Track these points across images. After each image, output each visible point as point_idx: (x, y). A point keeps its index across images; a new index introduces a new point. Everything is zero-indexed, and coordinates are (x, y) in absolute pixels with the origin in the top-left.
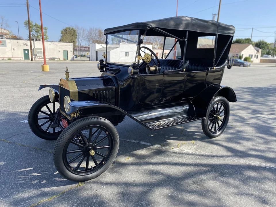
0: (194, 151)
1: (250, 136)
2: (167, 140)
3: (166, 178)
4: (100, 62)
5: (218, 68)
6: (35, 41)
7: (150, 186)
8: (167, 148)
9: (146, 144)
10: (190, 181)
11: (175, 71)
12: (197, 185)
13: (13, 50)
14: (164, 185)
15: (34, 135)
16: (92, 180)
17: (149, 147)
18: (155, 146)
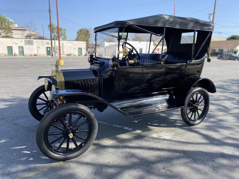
0: (171, 138)
1: (230, 125)
2: (149, 127)
3: (139, 161)
4: (91, 56)
5: (197, 61)
6: (55, 40)
7: (122, 168)
8: (147, 134)
9: (129, 129)
10: (160, 166)
11: (154, 64)
12: (167, 170)
13: (38, 48)
14: (135, 168)
15: (33, 118)
16: (72, 160)
17: (131, 132)
18: (136, 132)
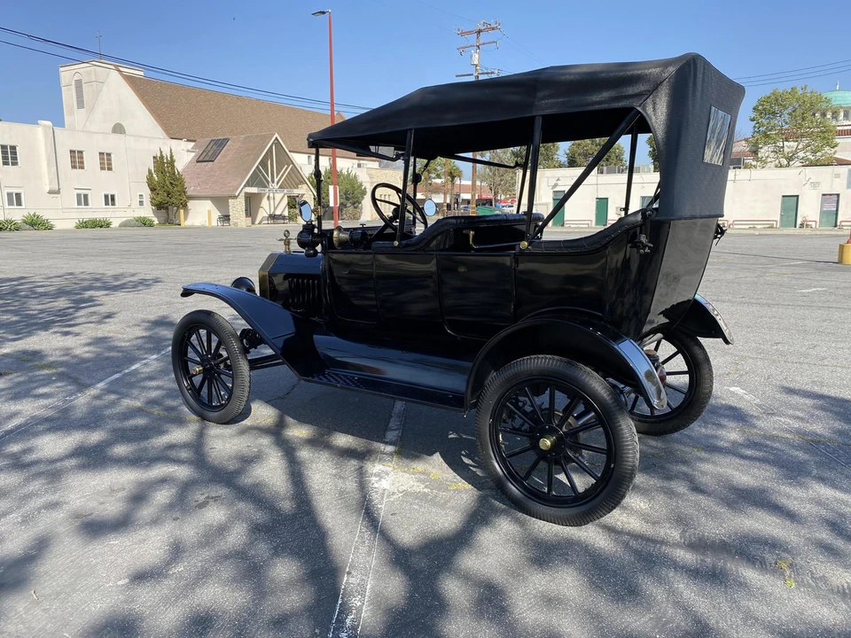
18: (382, 447)
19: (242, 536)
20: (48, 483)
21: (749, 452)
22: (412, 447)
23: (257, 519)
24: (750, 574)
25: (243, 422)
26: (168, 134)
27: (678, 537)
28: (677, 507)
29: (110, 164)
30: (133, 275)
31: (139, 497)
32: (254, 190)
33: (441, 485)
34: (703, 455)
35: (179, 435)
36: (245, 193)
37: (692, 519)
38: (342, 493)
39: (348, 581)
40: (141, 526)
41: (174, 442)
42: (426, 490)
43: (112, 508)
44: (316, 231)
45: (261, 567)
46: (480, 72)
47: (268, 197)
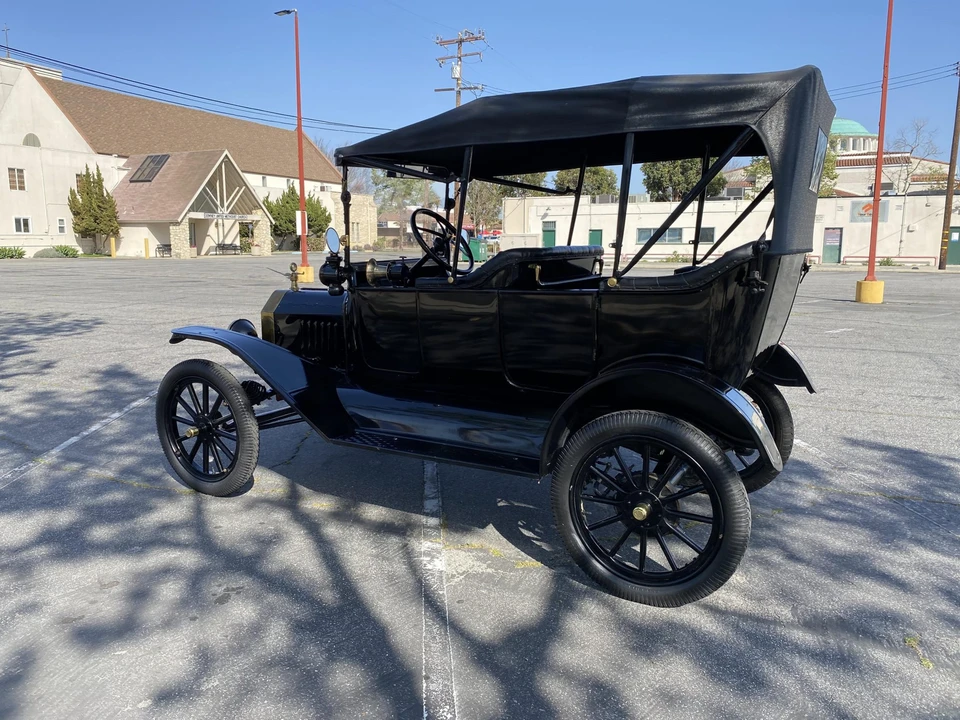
2: (490, 527)
13: (905, 230)
18: (424, 519)
19: (282, 636)
20: (17, 579)
21: (833, 513)
22: (460, 518)
23: (296, 615)
24: (880, 655)
25: (248, 494)
26: (94, 148)
27: (790, 615)
28: (778, 580)
29: (22, 182)
30: (65, 315)
31: (140, 593)
32: (200, 215)
33: (504, 563)
34: (786, 517)
35: (173, 511)
36: (190, 219)
37: (797, 593)
38: (391, 578)
39: (430, 688)
40: (150, 631)
41: (168, 520)
42: (489, 570)
43: (108, 608)
44: (342, 264)
45: (317, 675)
46: (462, 86)
47: (217, 224)
